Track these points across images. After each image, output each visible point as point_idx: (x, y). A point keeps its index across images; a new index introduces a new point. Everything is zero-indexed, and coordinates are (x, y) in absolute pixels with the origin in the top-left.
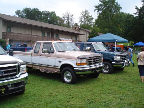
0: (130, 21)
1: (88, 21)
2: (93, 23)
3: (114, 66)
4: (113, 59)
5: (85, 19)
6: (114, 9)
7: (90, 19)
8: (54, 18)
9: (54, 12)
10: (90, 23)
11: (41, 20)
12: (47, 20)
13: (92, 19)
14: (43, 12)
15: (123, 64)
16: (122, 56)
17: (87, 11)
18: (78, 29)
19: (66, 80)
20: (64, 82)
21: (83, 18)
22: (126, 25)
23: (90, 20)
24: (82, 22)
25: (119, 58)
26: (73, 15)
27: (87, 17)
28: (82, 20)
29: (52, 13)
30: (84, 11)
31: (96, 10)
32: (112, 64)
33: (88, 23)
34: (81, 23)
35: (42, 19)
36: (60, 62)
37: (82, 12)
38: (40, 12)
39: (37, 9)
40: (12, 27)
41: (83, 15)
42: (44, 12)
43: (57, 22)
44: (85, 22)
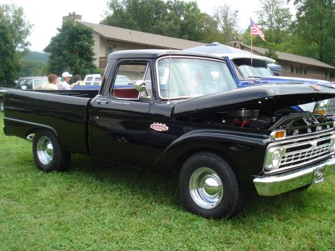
1: (279, 21)
5: (271, 17)
8: (194, 17)
9: (194, 4)
10: (283, 26)
13: (289, 16)
14: (169, 2)
21: (266, 14)
24: (263, 23)
26: (237, 11)
27: (277, 11)
28: (265, 20)
29: (189, 6)
33: (278, 28)
38: (163, 2)
40: (115, 48)
41: (267, 8)
42: (172, 2)
44: (272, 24)
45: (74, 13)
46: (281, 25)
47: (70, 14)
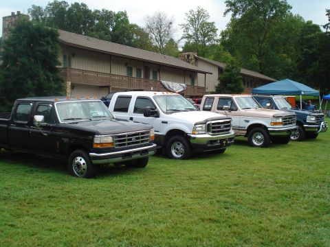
0: (309, 40)
1: (205, 35)
2: (217, 41)
3: (306, 130)
4: (305, 121)
5: (197, 30)
6: (272, 10)
7: (208, 32)
8: (124, 28)
9: (124, 14)
10: (209, 40)
11: (94, 33)
12: (107, 32)
13: (214, 30)
14: (97, 11)
15: (319, 128)
16: (317, 117)
17: (202, 10)
18: (194, 61)
19: (255, 143)
20: (253, 146)
21: (191, 28)
22: (302, 50)
23: (210, 33)
24: (189, 37)
25: (314, 119)
26: (171, 23)
27: (203, 25)
28: (191, 33)
29: (118, 16)
30: (196, 10)
31: (228, 11)
32: (304, 128)
33: (204, 42)
34: (186, 40)
35: (97, 30)
36: (247, 121)
37: (189, 13)
38: (91, 11)
39: (84, 5)
40: (73, 57)
41: (192, 21)
42: (99, 12)
43: (130, 38)
44: (198, 38)
45: (18, 12)
46: (206, 39)
47: (13, 13)
